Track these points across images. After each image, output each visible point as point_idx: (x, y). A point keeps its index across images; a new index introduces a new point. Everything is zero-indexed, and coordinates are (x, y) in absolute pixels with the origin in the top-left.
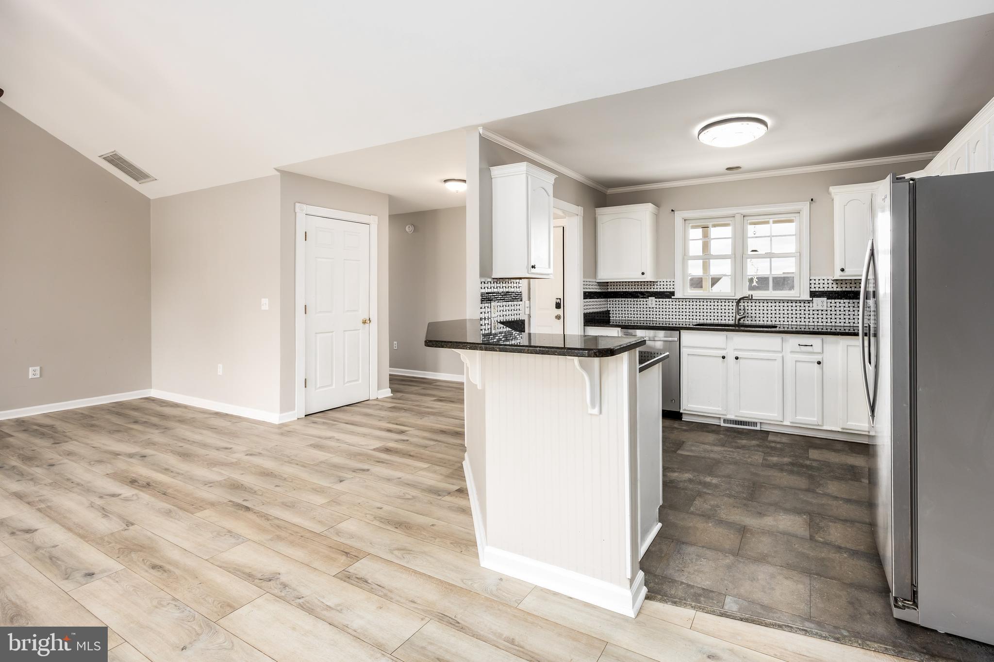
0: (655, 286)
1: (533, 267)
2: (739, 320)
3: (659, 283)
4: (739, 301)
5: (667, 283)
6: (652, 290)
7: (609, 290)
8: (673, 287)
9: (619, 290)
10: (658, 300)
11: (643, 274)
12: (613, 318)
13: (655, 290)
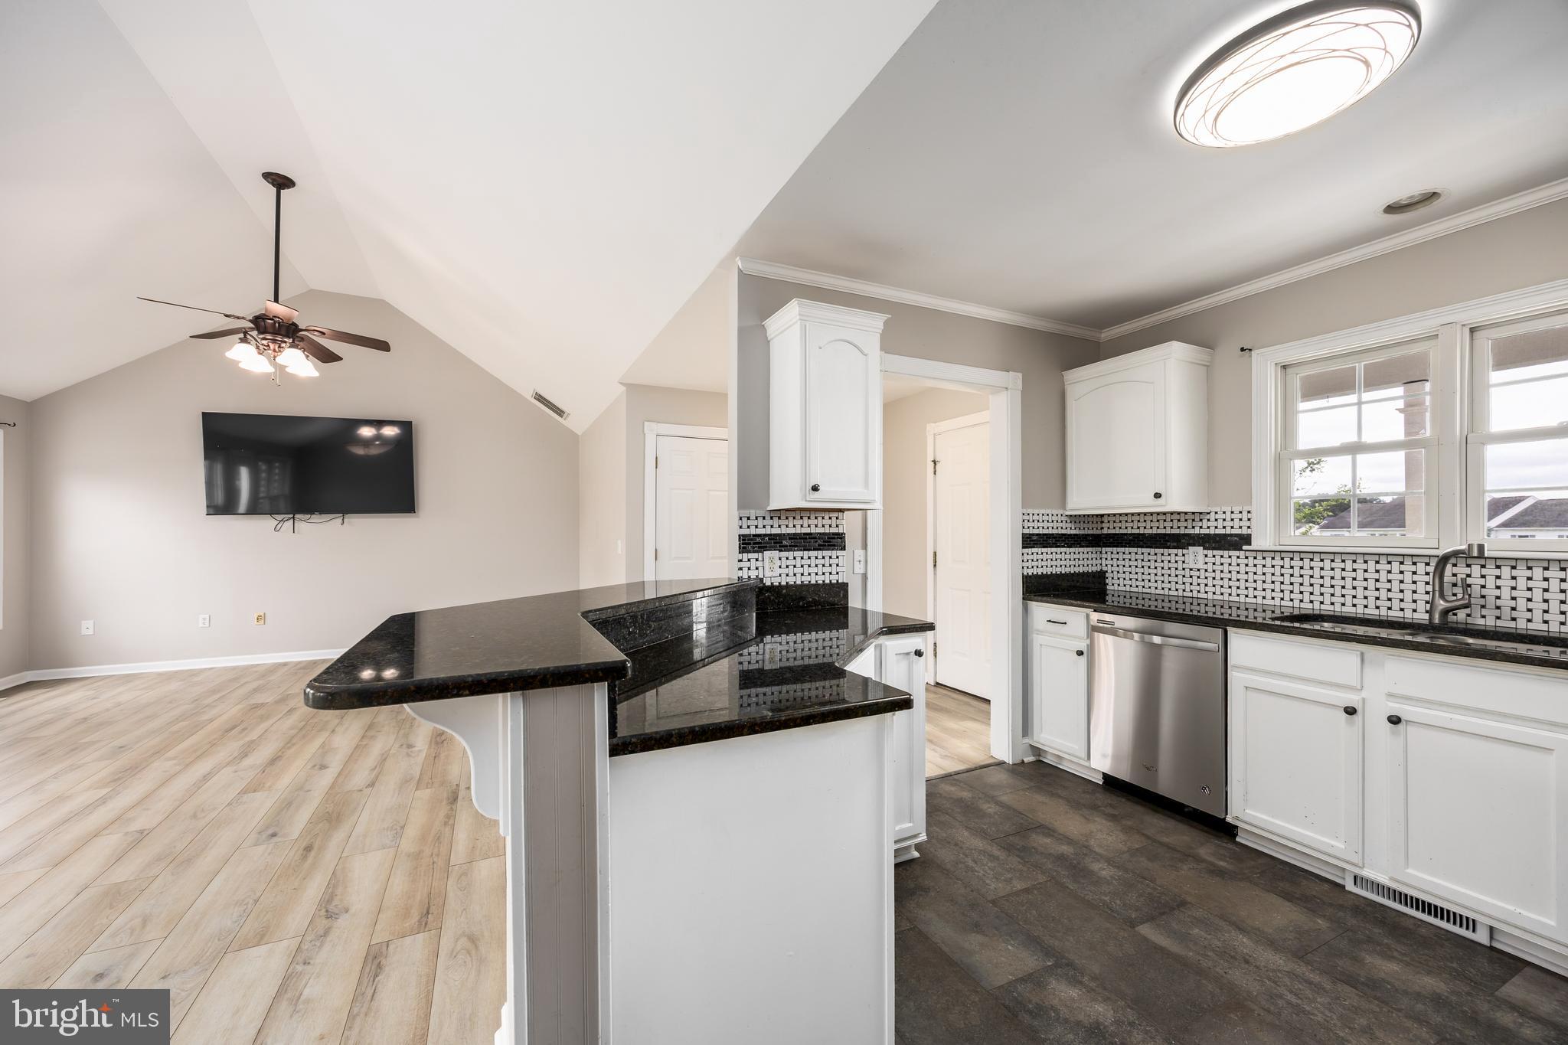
0: (1205, 524)
1: (815, 488)
2: (1445, 612)
3: (1212, 517)
4: (1444, 560)
5: (1233, 516)
6: (1197, 531)
7: (1105, 531)
8: (1248, 524)
9: (1125, 531)
10: (1210, 553)
11: (1158, 496)
12: (1113, 585)
13: (1203, 531)
